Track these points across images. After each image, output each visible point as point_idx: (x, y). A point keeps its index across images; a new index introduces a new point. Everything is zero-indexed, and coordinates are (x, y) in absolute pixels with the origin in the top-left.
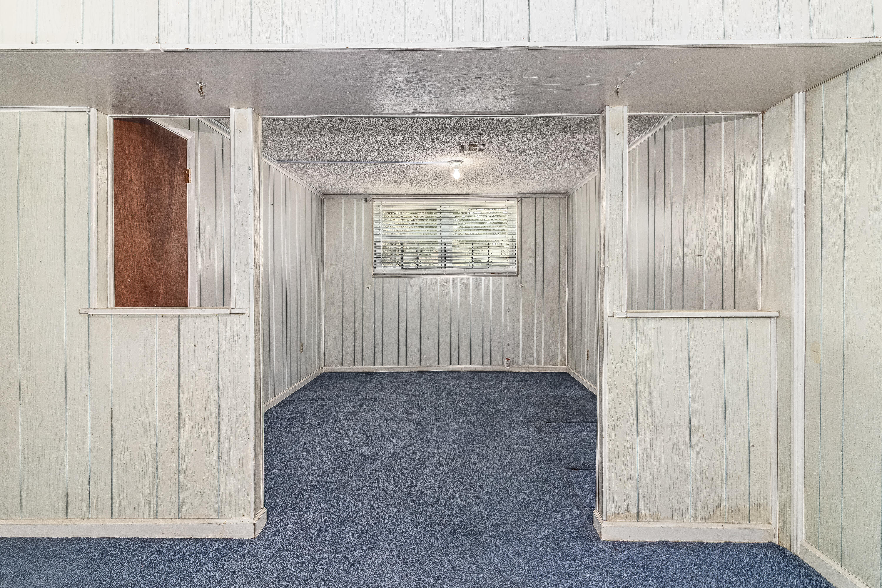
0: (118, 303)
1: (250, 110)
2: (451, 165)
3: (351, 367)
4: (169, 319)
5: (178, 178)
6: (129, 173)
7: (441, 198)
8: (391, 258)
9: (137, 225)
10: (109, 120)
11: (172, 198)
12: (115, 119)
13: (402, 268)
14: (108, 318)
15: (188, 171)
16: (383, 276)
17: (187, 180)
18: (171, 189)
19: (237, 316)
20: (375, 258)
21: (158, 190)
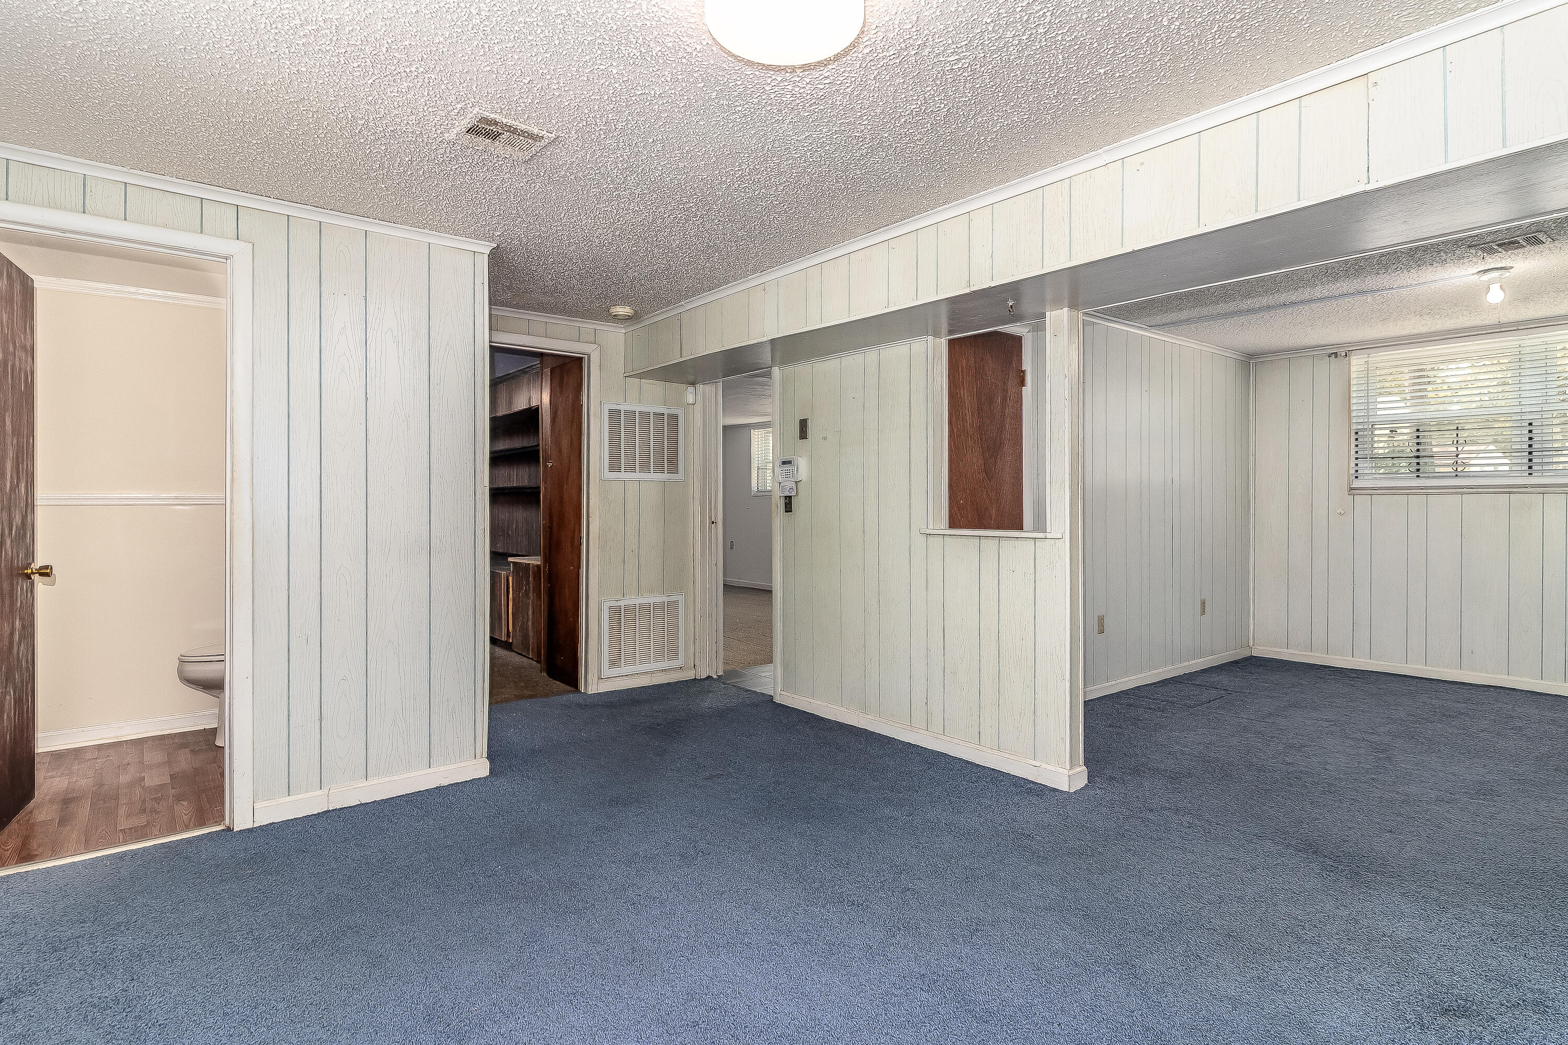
0: (953, 524)
1: (1066, 309)
2: (1481, 279)
3: (1305, 653)
4: (990, 541)
5: (1012, 383)
6: (962, 390)
7: (1516, 328)
8: (1393, 458)
9: (970, 443)
10: (943, 342)
11: (1005, 408)
12: (950, 341)
13: (1418, 476)
14: (940, 539)
15: (1023, 372)
16: (1372, 491)
17: (1022, 383)
18: (1004, 399)
19: (1053, 541)
20: (1357, 459)
21: (991, 401)
